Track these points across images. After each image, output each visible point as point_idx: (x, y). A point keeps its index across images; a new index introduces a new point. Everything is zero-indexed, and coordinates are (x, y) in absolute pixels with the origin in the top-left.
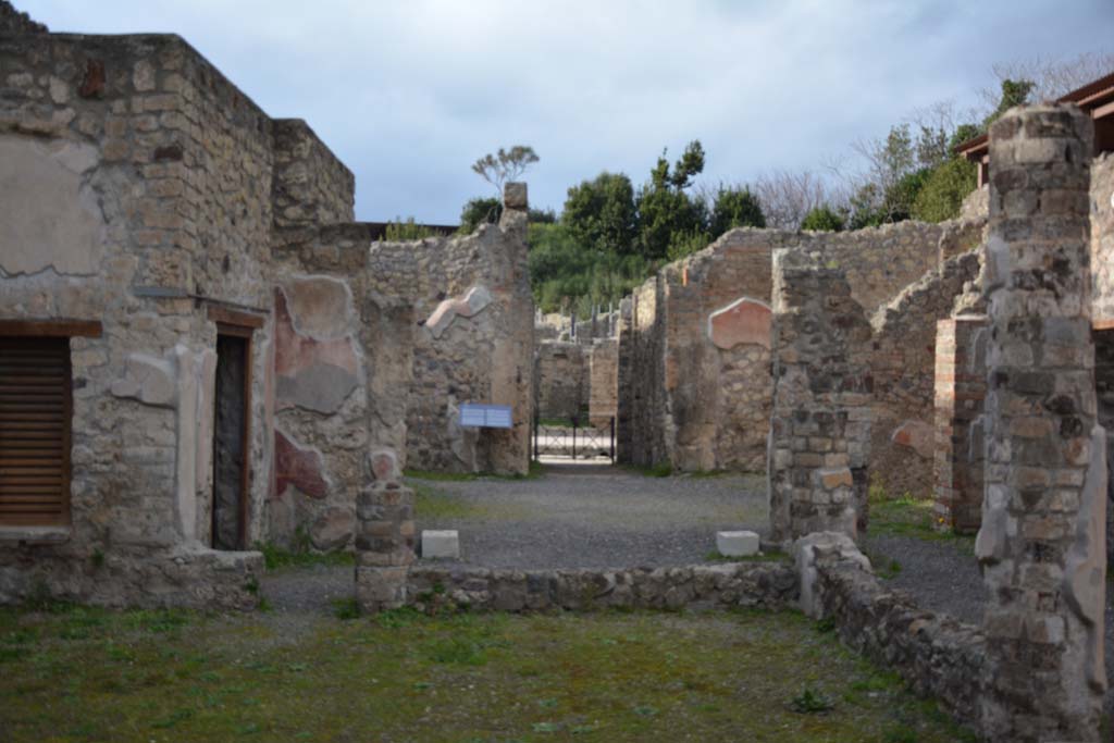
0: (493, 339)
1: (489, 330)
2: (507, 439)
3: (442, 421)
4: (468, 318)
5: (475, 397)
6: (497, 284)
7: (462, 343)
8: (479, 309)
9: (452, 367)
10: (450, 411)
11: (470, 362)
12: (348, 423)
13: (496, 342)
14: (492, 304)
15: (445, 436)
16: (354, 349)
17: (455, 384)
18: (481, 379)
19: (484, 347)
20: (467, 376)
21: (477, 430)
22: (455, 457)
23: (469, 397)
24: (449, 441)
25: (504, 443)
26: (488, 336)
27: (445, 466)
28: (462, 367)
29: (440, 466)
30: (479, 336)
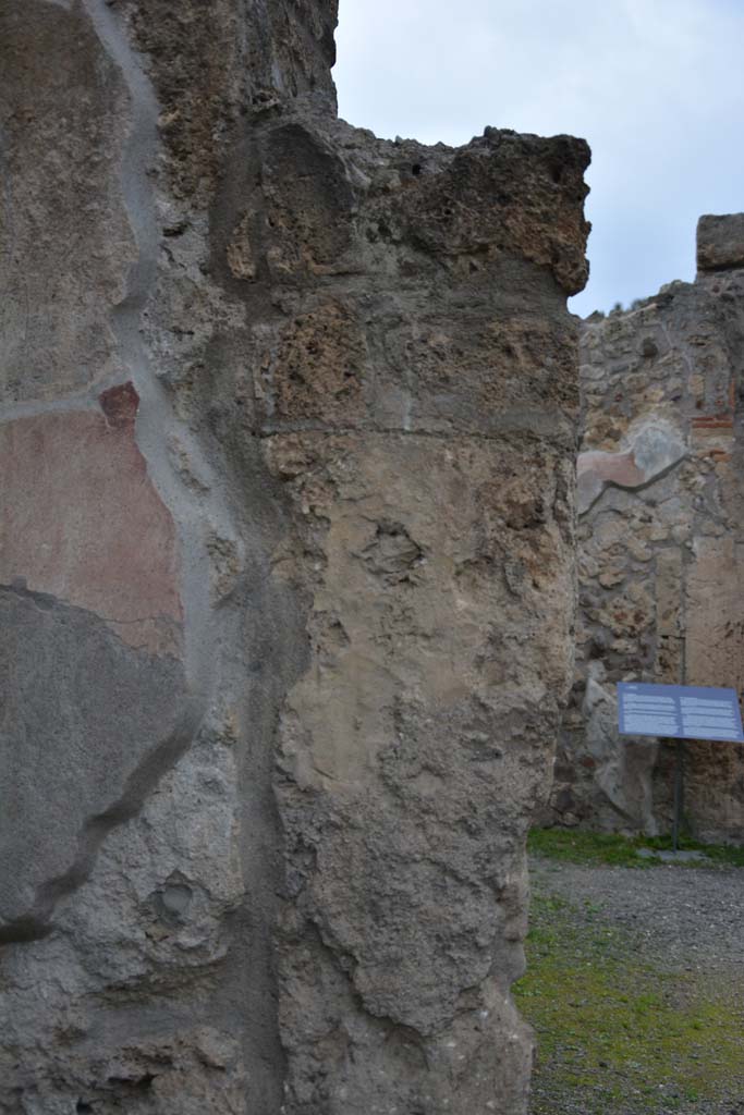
0: (690, 538)
1: (682, 516)
2: (724, 762)
3: (575, 717)
4: (632, 491)
5: (649, 667)
6: (698, 414)
7: (620, 547)
8: (657, 470)
9: (594, 599)
10: (591, 697)
11: (637, 588)
12: (119, 996)
13: (696, 545)
14: (687, 458)
15: (581, 750)
16: (162, 476)
17: (602, 636)
18: (663, 627)
19: (670, 555)
20: (630, 620)
21: (653, 741)
22: (603, 798)
23: (634, 665)
24: (589, 763)
25: (718, 770)
26: (678, 530)
27: (581, 817)
28: (618, 600)
29: (570, 817)
30: (658, 533)
